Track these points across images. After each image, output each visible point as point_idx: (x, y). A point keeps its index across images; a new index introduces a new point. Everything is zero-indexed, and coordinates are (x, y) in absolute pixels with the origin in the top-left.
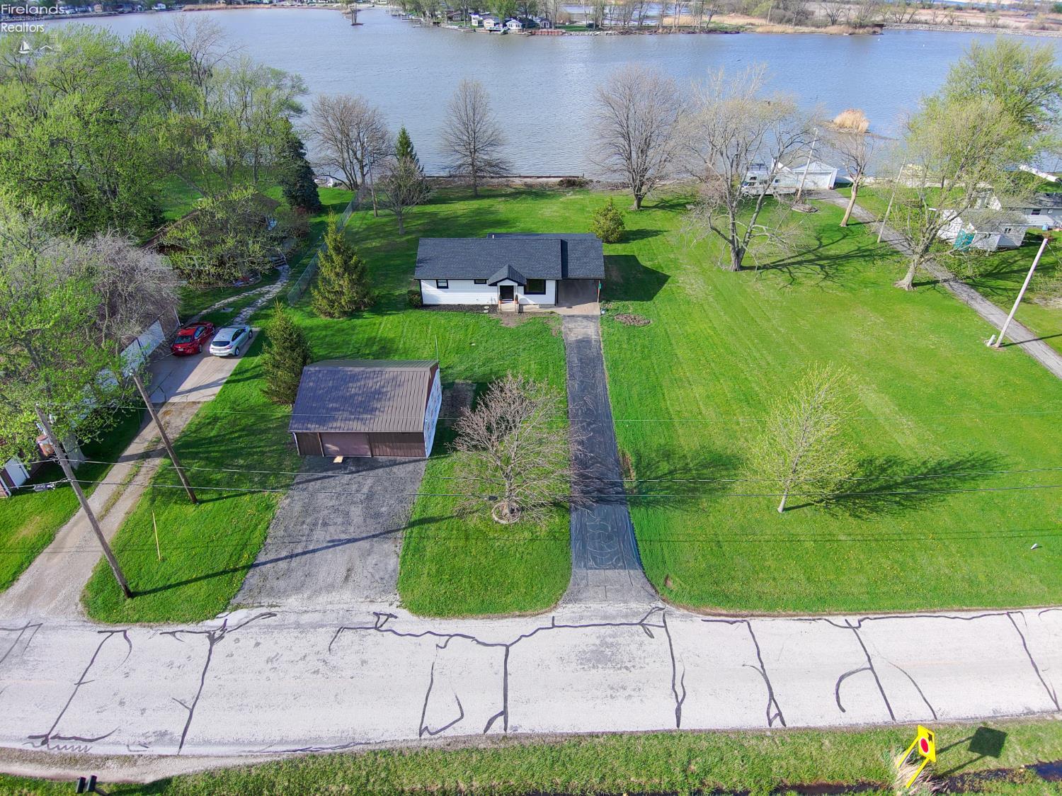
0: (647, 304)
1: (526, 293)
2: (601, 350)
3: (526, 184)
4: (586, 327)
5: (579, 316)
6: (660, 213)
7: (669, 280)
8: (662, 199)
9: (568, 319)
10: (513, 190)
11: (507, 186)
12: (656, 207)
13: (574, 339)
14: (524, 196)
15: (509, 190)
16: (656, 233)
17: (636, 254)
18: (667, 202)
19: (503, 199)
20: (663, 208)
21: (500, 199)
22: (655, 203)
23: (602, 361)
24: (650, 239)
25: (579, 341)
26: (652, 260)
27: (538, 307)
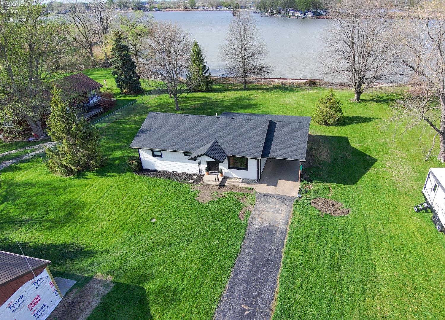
0: (349, 188)
1: (230, 167)
2: (283, 247)
3: (282, 83)
4: (277, 211)
5: (274, 196)
6: (374, 105)
7: (376, 164)
8: (378, 96)
9: (263, 198)
10: (272, 86)
11: (270, 83)
12: (372, 100)
13: (259, 226)
14: (277, 90)
15: (269, 86)
16: (369, 120)
17: (349, 136)
18: (382, 98)
19: (262, 91)
20: (378, 101)
21: (260, 91)
22: (372, 98)
23: (279, 266)
24: (363, 124)
25: (263, 230)
26: (362, 142)
27: (240, 181)
